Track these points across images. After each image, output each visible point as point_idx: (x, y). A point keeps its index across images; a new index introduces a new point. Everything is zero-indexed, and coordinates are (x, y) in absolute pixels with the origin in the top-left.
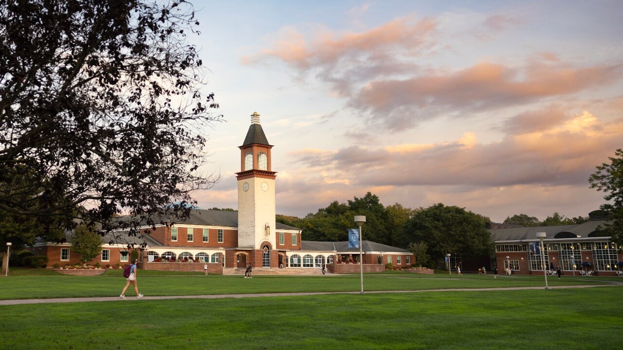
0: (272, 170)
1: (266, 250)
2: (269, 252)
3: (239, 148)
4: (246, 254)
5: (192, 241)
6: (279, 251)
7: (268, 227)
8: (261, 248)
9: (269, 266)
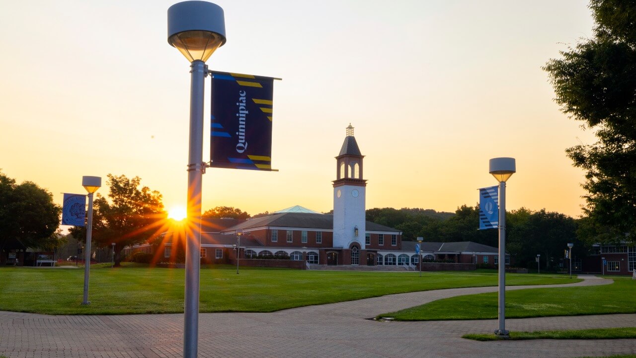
0: (364, 178)
1: (355, 250)
2: (358, 251)
3: (335, 158)
4: (337, 253)
5: (292, 242)
6: (368, 251)
7: (357, 229)
8: (350, 248)
9: (358, 263)
